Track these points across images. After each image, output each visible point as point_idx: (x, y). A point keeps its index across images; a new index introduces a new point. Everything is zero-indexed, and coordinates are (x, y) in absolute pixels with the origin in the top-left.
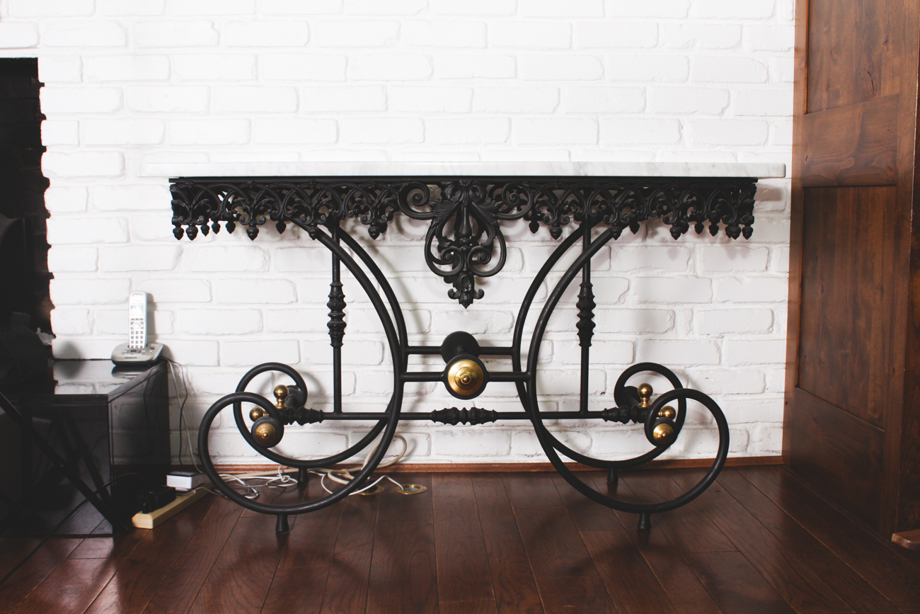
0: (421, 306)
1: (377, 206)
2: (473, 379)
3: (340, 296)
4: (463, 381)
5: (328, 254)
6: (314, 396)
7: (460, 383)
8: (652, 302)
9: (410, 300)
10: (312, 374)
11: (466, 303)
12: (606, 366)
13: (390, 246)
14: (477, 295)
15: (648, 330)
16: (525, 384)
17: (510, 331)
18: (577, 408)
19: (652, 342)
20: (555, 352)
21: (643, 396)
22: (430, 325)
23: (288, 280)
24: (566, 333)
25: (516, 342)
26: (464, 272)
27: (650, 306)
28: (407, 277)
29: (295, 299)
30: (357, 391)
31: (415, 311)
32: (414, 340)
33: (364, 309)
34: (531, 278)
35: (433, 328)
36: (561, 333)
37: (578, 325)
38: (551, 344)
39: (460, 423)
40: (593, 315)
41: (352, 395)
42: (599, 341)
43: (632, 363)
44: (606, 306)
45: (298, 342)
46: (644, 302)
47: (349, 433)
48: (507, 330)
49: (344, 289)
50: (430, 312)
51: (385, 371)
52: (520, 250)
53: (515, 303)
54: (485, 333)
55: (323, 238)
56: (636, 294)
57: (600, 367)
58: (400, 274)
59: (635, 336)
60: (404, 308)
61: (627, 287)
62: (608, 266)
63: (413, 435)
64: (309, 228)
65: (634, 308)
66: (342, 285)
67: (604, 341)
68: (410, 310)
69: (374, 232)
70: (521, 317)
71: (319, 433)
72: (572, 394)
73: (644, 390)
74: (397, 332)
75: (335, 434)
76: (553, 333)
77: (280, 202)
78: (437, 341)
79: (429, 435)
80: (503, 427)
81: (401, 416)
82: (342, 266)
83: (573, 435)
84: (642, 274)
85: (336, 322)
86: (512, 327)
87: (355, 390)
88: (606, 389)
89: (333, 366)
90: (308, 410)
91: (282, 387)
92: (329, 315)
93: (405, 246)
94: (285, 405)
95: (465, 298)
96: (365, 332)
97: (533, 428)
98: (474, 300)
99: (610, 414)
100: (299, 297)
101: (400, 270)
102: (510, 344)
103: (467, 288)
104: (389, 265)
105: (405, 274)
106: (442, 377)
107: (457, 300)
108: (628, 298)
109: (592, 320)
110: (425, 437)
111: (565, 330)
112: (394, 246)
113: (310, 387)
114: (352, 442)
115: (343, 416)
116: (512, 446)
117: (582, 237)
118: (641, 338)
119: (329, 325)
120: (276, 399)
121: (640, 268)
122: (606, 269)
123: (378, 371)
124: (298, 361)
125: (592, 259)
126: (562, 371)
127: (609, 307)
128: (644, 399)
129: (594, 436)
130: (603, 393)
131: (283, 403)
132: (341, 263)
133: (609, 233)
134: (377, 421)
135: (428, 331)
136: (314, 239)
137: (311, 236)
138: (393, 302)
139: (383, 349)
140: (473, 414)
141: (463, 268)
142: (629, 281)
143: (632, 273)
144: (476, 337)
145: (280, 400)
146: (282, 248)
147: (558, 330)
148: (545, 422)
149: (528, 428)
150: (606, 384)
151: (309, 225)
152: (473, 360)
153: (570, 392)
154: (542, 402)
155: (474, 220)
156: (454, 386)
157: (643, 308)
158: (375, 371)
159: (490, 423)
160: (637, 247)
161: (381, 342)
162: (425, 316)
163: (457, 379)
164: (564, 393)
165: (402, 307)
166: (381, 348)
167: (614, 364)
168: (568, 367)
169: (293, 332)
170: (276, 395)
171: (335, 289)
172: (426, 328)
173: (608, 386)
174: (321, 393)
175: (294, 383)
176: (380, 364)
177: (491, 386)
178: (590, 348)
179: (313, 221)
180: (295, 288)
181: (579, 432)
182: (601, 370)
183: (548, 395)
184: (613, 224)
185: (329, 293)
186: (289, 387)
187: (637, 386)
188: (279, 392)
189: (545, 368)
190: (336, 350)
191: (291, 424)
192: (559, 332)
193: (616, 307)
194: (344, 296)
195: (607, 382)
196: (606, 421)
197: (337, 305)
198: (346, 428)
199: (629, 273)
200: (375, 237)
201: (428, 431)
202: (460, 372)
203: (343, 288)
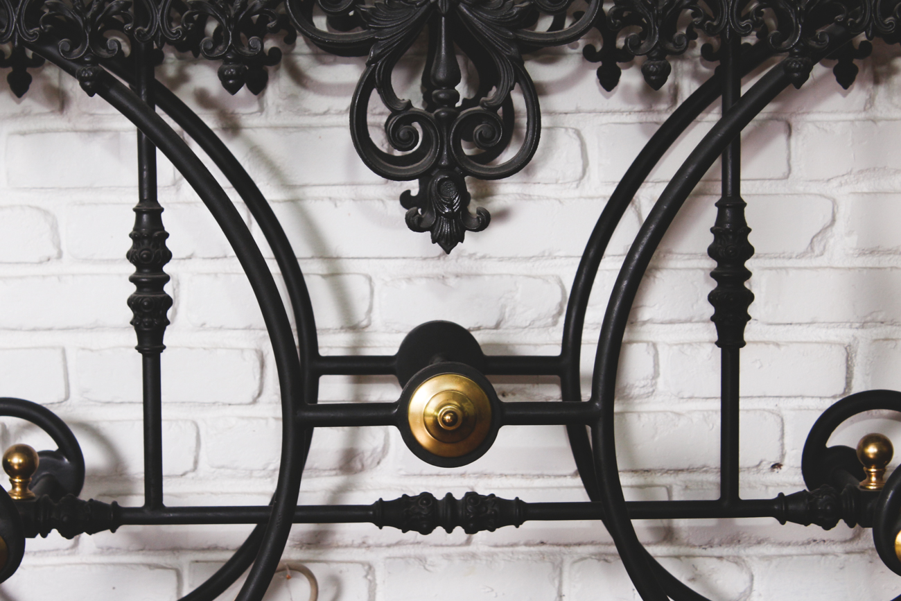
0: (349, 266)
1: (237, 15)
2: (466, 418)
3: (156, 234)
4: (444, 421)
5: (127, 130)
6: (100, 477)
7: (436, 428)
8: (889, 252)
9: (323, 253)
10: (95, 425)
11: (448, 242)
12: (783, 404)
13: (275, 128)
14: (474, 222)
15: (880, 318)
16: (589, 429)
17: (555, 323)
18: (713, 495)
19: (891, 345)
20: (662, 370)
21: (869, 462)
22: (370, 310)
23: (38, 208)
24: (688, 326)
25: (570, 345)
26: (443, 169)
27: (886, 262)
28: (316, 199)
29: (54, 252)
30: (201, 465)
31: (334, 276)
32: (332, 343)
33: (216, 274)
34: (605, 198)
35: (377, 319)
36: (676, 326)
37: (712, 298)
38: (652, 351)
39: (439, 530)
40: (748, 274)
41: (190, 475)
42: (766, 343)
43: (844, 393)
44: (779, 263)
45: (64, 351)
46: (872, 252)
47: (185, 560)
48: (550, 320)
49: (166, 218)
50: (370, 280)
51: (266, 419)
52: (578, 133)
53: (567, 257)
54: (497, 327)
55: (114, 93)
56: (849, 233)
57: (770, 404)
58: (299, 193)
59: (851, 332)
60: (311, 270)
61: (829, 217)
62: (785, 169)
63: (334, 566)
64: (78, 68)
65: (847, 264)
66: (162, 210)
67: (777, 345)
68: (324, 276)
69: (231, 77)
70: (581, 284)
71: (114, 564)
72: (704, 469)
73: (872, 450)
74: (293, 327)
75: (151, 566)
76: (656, 326)
77: (10, 8)
78: (386, 343)
79: (370, 567)
80: (543, 548)
81: (299, 514)
82: (162, 160)
83: (707, 565)
84: (864, 186)
85: (148, 295)
86: (560, 314)
87: (196, 462)
88: (783, 456)
89: (142, 406)
90: (83, 502)
91: (25, 451)
92: (132, 280)
93: (310, 127)
94: (31, 492)
95: (446, 229)
96: (220, 328)
97: (614, 549)
98: (467, 234)
99: (791, 507)
100: (64, 248)
101: (299, 183)
102: (556, 351)
103: (451, 206)
104: (274, 170)
105: (310, 192)
106: (395, 415)
107: (428, 234)
108: (831, 241)
109: (746, 285)
110: (362, 571)
111: (683, 318)
112: (286, 127)
113: (92, 456)
114: (191, 586)
115: (166, 515)
116: (565, 591)
117: (720, 99)
118: (864, 337)
119: (132, 303)
120: (8, 477)
121: (861, 172)
122: (780, 175)
123: (249, 418)
124: (63, 397)
125: (743, 133)
126: (678, 414)
127: (788, 263)
128: (873, 470)
129: (758, 568)
130: (777, 466)
131: (24, 486)
132: (159, 153)
133: (782, 73)
134: (252, 527)
135: (364, 323)
136: (91, 95)
137: (84, 87)
138: (283, 258)
139: (263, 365)
140: (470, 508)
141: (440, 158)
142: (834, 202)
143: (841, 185)
144: (479, 337)
145: (17, 480)
146: (23, 134)
147: (667, 318)
148: (638, 525)
149: (603, 549)
150: (783, 445)
151: (80, 61)
152: (466, 374)
153: (699, 464)
154: (632, 487)
155: (471, 63)
156: (423, 437)
157: (870, 265)
158: (243, 418)
159: (510, 529)
160: (852, 121)
161: (256, 351)
162: (357, 288)
163: (429, 420)
164: (685, 466)
165: (305, 267)
166: (258, 364)
167: (803, 397)
168: (692, 405)
169: (50, 329)
170: (8, 467)
171: (145, 217)
172: (360, 316)
173: (787, 448)
174: (117, 469)
175: (53, 446)
176: (255, 401)
177: (509, 436)
178: (741, 350)
179: (88, 51)
180: (54, 228)
181: (720, 558)
182: (771, 412)
183: (648, 471)
184: (791, 50)
185: (130, 229)
186: (42, 453)
187: (853, 444)
188: (16, 460)
189: (638, 408)
190: (149, 360)
191: (44, 536)
192: (671, 322)
193: (802, 263)
194: (167, 235)
195: (787, 440)
196: (783, 523)
197: (149, 256)
198: (176, 549)
199: (835, 183)
200: (233, 90)
201: (368, 556)
202: (435, 403)
203: (163, 215)
